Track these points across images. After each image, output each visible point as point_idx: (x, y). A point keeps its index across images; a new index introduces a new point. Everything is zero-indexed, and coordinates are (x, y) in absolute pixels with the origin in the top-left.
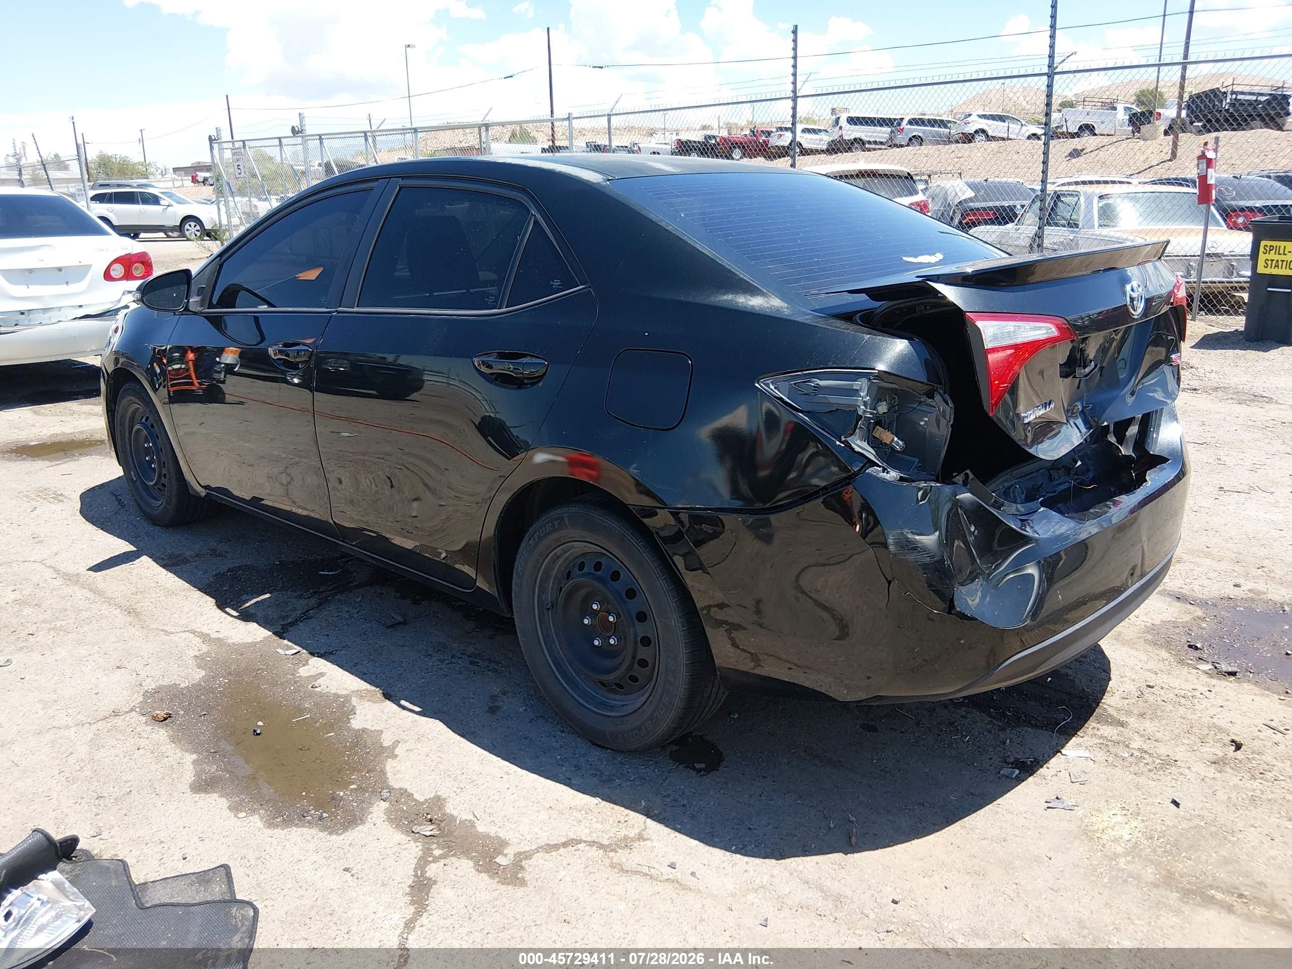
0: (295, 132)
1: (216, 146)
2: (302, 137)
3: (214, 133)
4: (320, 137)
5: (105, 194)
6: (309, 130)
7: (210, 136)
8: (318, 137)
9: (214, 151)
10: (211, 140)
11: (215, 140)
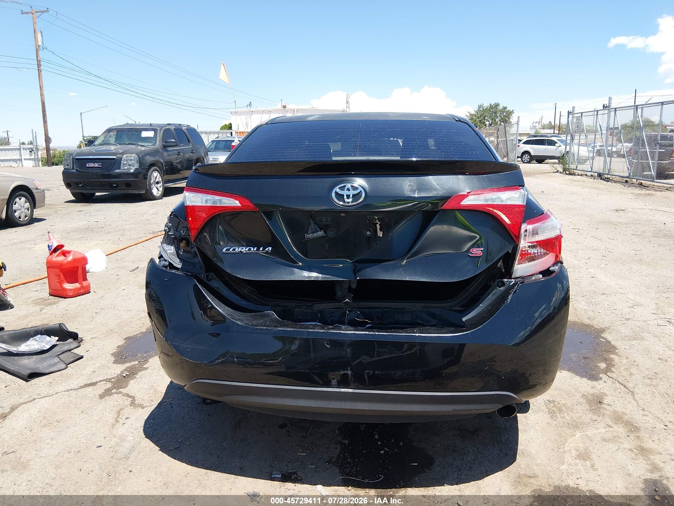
0: (604, 107)
1: (571, 116)
2: (609, 110)
3: (571, 110)
4: (615, 109)
5: (531, 140)
6: (613, 105)
7: (568, 111)
8: (614, 110)
9: (569, 119)
10: (569, 113)
11: (571, 113)
